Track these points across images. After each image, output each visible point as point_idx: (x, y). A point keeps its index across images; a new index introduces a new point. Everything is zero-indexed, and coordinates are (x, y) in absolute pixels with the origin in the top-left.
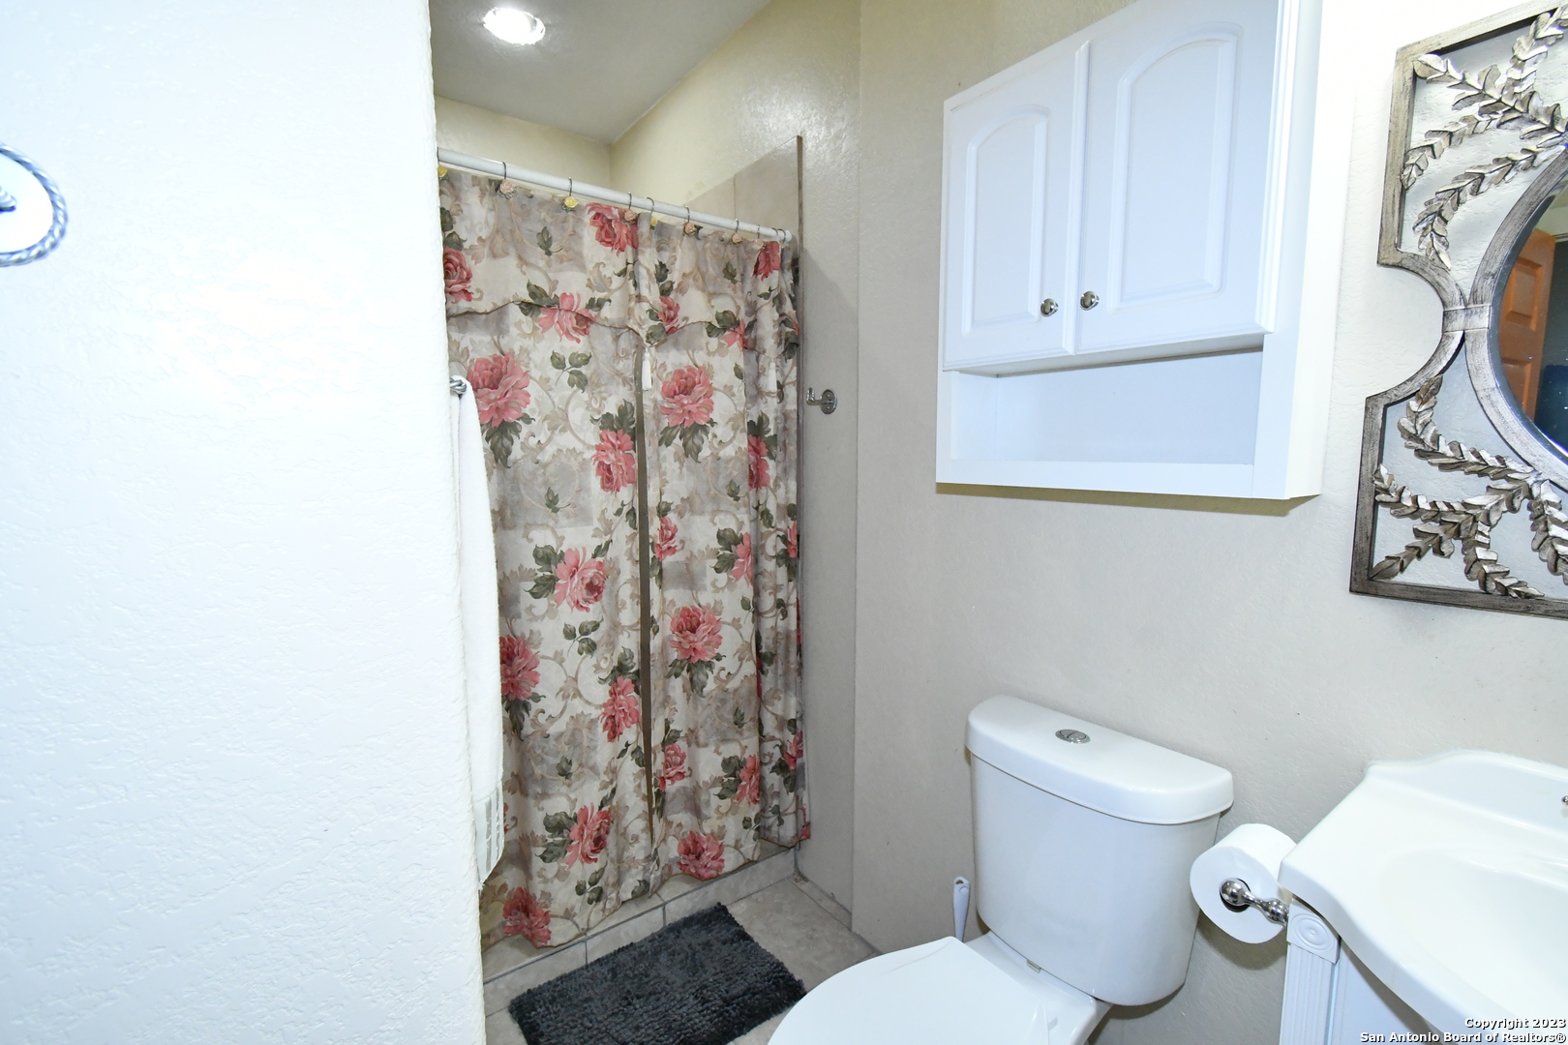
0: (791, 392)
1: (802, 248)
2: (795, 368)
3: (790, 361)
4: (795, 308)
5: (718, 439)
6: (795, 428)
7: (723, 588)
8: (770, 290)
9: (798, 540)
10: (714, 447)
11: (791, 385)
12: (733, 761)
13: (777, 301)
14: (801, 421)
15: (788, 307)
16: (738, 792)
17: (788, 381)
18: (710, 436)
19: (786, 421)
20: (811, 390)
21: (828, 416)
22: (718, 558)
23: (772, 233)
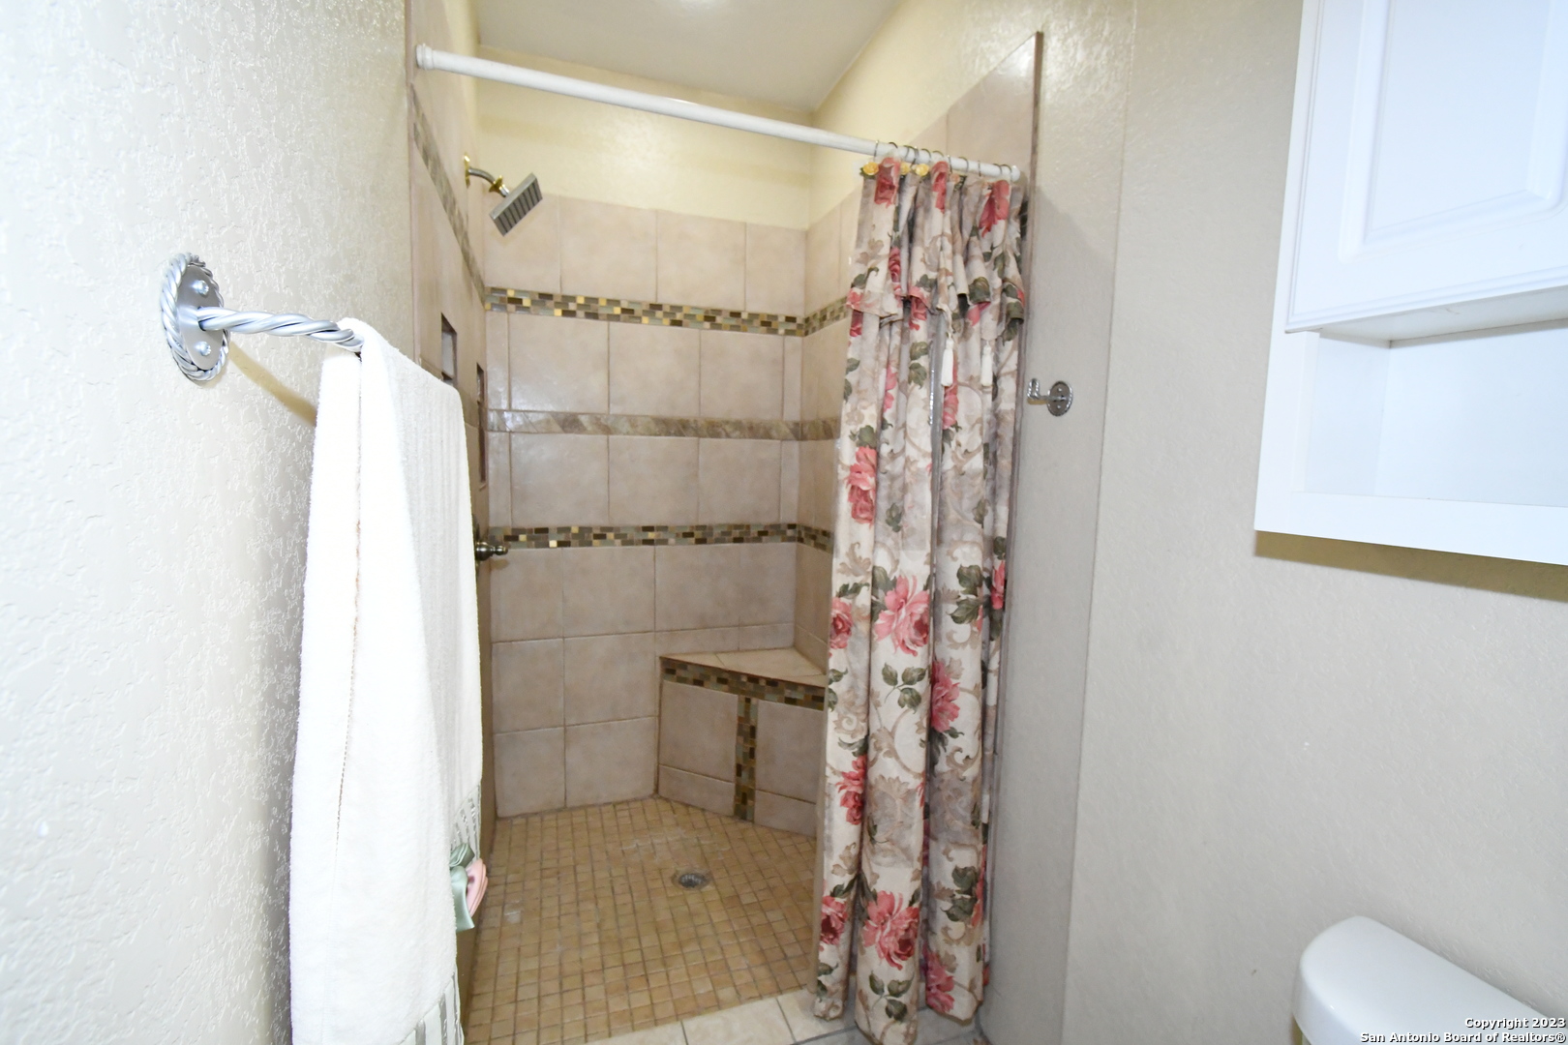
0: (1008, 386)
1: (1033, 187)
2: (1016, 353)
3: (1009, 344)
4: (1020, 271)
5: (963, 449)
6: (1011, 435)
7: (964, 644)
8: (992, 248)
9: (1005, 587)
10: (957, 458)
11: (1008, 377)
12: (969, 873)
13: (1000, 263)
14: (1018, 426)
15: (1012, 270)
16: (974, 913)
17: (1003, 371)
18: (953, 443)
19: (998, 425)
20: (1034, 382)
21: (1058, 418)
22: (958, 603)
23: (995, 170)
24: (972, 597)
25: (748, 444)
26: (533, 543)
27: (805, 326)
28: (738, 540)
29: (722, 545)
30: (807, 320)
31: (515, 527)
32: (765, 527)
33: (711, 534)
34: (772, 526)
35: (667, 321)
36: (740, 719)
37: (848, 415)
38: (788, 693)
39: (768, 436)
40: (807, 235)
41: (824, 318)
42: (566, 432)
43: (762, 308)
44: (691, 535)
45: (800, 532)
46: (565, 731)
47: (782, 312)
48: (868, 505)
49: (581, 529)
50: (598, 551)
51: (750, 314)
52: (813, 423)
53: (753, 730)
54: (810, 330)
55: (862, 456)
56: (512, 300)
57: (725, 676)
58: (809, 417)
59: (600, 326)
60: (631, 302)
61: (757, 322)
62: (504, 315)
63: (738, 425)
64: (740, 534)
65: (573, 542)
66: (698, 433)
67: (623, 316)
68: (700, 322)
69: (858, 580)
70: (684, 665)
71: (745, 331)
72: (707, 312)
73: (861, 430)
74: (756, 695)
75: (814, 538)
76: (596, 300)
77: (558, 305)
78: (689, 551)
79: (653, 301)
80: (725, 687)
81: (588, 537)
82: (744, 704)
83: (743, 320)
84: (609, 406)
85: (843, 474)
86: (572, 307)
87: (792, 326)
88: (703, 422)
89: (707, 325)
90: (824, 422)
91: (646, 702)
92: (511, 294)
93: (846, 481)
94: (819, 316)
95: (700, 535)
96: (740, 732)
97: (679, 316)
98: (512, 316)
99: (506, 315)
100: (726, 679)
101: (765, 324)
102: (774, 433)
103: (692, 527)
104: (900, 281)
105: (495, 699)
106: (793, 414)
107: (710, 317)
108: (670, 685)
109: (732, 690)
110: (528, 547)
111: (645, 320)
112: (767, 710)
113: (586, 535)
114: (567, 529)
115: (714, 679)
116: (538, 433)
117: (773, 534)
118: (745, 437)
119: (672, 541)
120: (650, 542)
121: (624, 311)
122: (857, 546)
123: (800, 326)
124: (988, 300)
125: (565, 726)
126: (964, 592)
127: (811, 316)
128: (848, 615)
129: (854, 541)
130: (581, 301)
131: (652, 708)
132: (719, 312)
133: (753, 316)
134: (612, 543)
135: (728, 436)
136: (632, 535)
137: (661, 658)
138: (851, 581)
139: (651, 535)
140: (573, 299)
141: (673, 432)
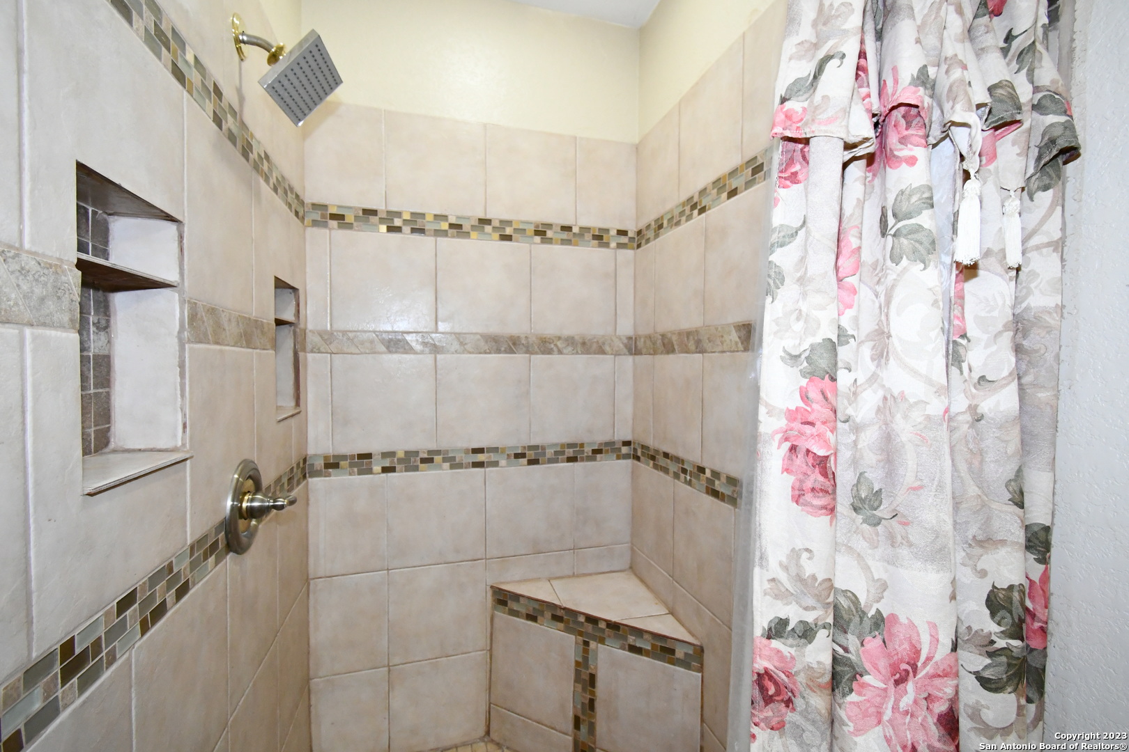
24: (1016, 643)
25: (581, 360)
26: (356, 470)
27: (637, 239)
28: (572, 459)
29: (555, 465)
30: (639, 233)
31: (336, 453)
32: (600, 444)
33: (544, 454)
34: (607, 444)
35: (496, 236)
36: (577, 663)
37: (777, 321)
38: (631, 639)
39: (601, 351)
40: (637, 148)
41: (660, 227)
42: (390, 352)
43: (593, 221)
44: (522, 455)
45: (635, 450)
46: (389, 671)
47: (614, 226)
48: (828, 484)
49: (407, 453)
50: (425, 478)
51: (581, 228)
52: (649, 337)
53: (593, 678)
54: (643, 242)
55: (814, 394)
56: (334, 217)
57: (560, 613)
58: (644, 331)
59: (427, 242)
60: (458, 217)
61: (588, 236)
62: (325, 231)
63: (570, 341)
64: (573, 454)
65: (398, 467)
66: (529, 350)
67: (451, 231)
68: (531, 237)
69: (810, 617)
70: (516, 597)
71: (576, 245)
72: (537, 226)
73: (813, 348)
74: (594, 638)
75: (653, 458)
76: (423, 215)
77: (382, 221)
78: (521, 471)
79: (482, 217)
80: (561, 625)
81: (415, 461)
82: (582, 647)
83: (574, 234)
84: (436, 323)
85: (770, 424)
86: (397, 222)
87: (624, 240)
88: (534, 339)
89: (538, 239)
90: (663, 336)
91: (476, 634)
92: (334, 211)
93: (778, 437)
94: (653, 226)
95: (532, 456)
96: (578, 679)
97: (508, 231)
98: (333, 232)
99: (328, 231)
100: (562, 616)
101: (596, 237)
102: (607, 348)
103: (525, 447)
104: (868, 86)
105: (312, 641)
106: (626, 328)
107: (540, 232)
108: (502, 616)
109: (568, 630)
110: (350, 474)
111: (474, 234)
112: (608, 656)
113: (412, 459)
114: (391, 454)
115: (548, 615)
116: (362, 353)
117: (607, 451)
118: (577, 353)
119: (503, 462)
120: (479, 465)
121: (452, 226)
122: (805, 555)
123: (632, 239)
124: (1018, 117)
125: (389, 666)
126: (1005, 634)
127: (644, 228)
128: (789, 675)
129: (799, 545)
130: (407, 216)
131: (483, 641)
132: (550, 226)
133: (584, 230)
134: (440, 468)
135: (560, 352)
136: (459, 457)
137: (492, 587)
138: (794, 614)
139: (480, 457)
140: (399, 214)
141: (503, 349)
